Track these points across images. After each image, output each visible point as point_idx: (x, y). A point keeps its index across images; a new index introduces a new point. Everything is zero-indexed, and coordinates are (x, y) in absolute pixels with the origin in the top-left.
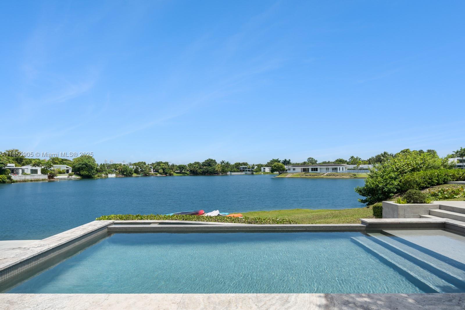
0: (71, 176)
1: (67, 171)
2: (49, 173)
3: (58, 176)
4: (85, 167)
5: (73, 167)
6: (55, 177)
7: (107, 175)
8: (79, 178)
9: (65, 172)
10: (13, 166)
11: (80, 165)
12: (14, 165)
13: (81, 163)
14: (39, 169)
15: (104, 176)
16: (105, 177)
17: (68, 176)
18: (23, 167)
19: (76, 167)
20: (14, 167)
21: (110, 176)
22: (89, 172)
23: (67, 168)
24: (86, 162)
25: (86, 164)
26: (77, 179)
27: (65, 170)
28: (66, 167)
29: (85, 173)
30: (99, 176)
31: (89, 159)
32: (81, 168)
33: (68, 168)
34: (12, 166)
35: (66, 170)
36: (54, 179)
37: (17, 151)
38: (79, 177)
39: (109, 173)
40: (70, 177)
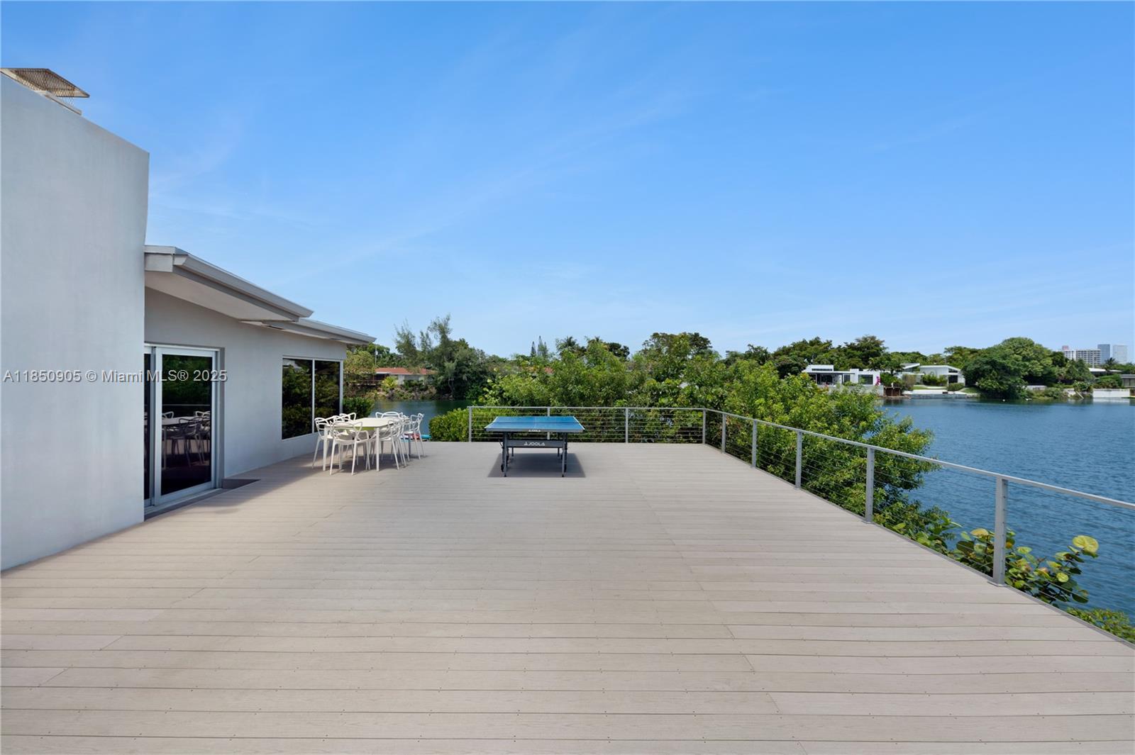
0: (953, 390)
1: (953, 379)
2: (892, 384)
3: (914, 391)
4: (991, 370)
5: (964, 369)
6: (906, 392)
7: (1089, 390)
8: (973, 397)
9: (945, 382)
10: (831, 370)
11: (977, 366)
12: (832, 367)
13: (981, 359)
14: (876, 374)
15: (1073, 393)
16: (1076, 397)
17: (946, 391)
18: (852, 371)
19: (968, 369)
20: (833, 372)
21: (1099, 395)
22: (1001, 384)
23: (951, 371)
24: (991, 358)
25: (993, 363)
26: (968, 398)
27: (945, 376)
28: (948, 371)
29: (991, 386)
30: (1050, 393)
31: (1023, 347)
32: (980, 373)
33: (956, 372)
34: (828, 370)
35: (947, 378)
36: (903, 395)
37: (873, 338)
38: (976, 394)
39: (1100, 386)
40: (950, 393)
